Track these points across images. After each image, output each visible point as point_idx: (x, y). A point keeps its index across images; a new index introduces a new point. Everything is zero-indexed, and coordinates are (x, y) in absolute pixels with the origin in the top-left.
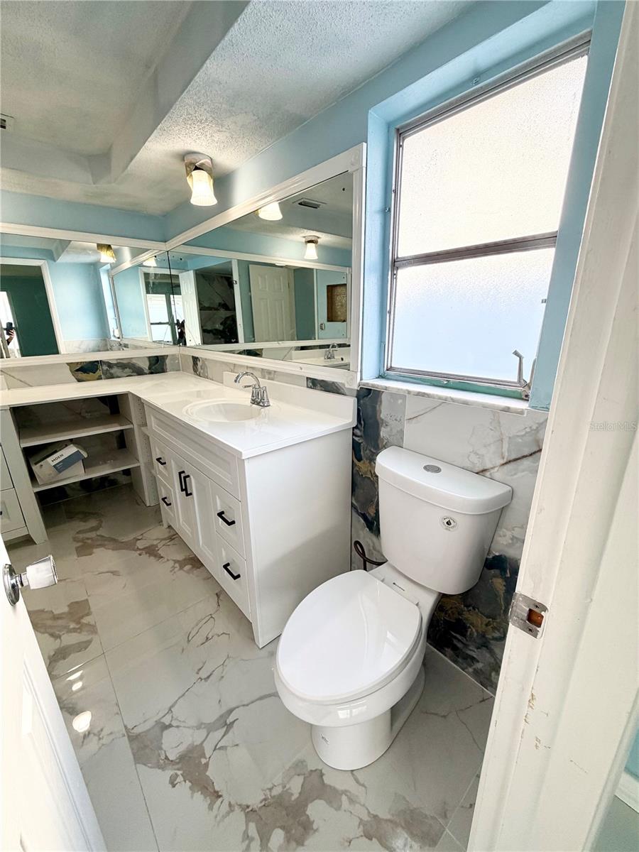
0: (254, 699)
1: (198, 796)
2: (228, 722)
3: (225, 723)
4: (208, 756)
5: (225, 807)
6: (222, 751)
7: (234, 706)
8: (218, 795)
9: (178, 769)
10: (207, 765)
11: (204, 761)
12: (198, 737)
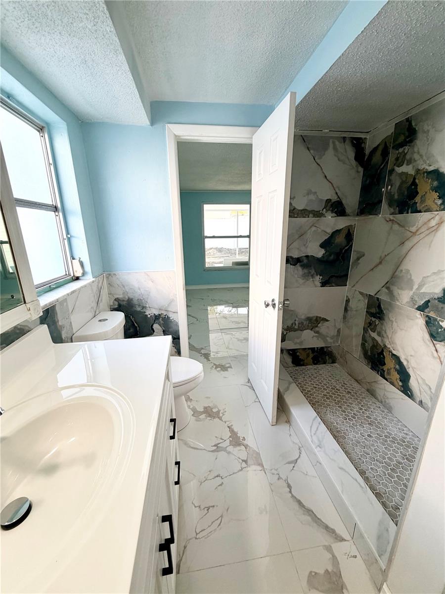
0: (200, 451)
1: (235, 430)
2: (216, 447)
3: (217, 448)
4: (229, 440)
5: (227, 423)
6: (223, 438)
7: (210, 452)
8: (229, 427)
9: (241, 441)
10: (230, 437)
11: (231, 439)
12: (230, 449)
